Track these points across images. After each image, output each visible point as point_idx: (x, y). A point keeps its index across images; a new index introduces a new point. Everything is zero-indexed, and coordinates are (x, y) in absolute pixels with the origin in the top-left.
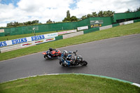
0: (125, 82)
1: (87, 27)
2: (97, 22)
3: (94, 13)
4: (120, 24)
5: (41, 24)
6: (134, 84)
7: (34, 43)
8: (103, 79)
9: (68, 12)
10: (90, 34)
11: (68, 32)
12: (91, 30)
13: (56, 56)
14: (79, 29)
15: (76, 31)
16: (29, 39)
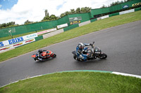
0: (106, 72)
1: (66, 25)
2: (76, 19)
3: (72, 10)
4: (98, 19)
5: (18, 26)
6: (113, 73)
7: (12, 47)
8: (86, 73)
9: (46, 11)
10: (70, 31)
11: (48, 31)
12: (70, 27)
13: (47, 58)
14: (58, 27)
15: (56, 29)
16: (6, 43)
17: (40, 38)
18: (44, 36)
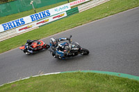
7: (35, 25)
16: (27, 19)
17: (74, 11)
18: (81, 9)
